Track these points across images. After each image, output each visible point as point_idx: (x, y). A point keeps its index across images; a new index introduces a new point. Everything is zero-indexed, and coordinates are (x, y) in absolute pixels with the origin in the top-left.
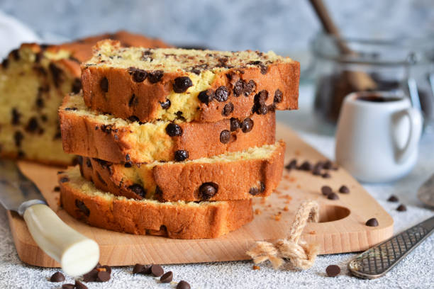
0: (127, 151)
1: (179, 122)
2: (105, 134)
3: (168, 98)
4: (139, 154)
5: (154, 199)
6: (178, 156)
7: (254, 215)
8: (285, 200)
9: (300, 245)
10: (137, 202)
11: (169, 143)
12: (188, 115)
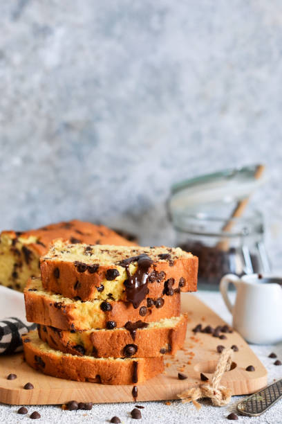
0: (72, 322)
1: (110, 301)
2: (57, 309)
3: (102, 283)
4: (81, 323)
5: (92, 356)
6: (109, 325)
7: (165, 367)
8: (189, 356)
9: (218, 389)
10: (79, 358)
11: (102, 316)
12: (116, 296)
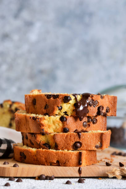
0: (43, 128)
2: (34, 120)
3: (61, 105)
4: (48, 129)
6: (65, 130)
10: (47, 150)
11: (61, 125)
12: (69, 114)
